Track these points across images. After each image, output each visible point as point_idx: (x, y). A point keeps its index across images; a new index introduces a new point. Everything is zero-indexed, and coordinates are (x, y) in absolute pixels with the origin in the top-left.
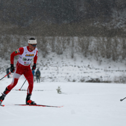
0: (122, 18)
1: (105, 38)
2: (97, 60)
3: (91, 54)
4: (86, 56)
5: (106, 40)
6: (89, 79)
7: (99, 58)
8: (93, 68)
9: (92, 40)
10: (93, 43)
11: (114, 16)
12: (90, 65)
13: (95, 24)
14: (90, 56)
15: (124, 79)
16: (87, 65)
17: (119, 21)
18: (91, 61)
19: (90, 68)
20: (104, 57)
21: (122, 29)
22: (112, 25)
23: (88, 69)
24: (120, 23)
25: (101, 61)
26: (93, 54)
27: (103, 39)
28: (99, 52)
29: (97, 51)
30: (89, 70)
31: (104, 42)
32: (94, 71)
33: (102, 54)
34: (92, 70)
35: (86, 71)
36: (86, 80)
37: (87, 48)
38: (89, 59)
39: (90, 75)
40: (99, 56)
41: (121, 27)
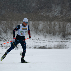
0: (58, 10)
1: (48, 22)
2: (44, 35)
3: (40, 31)
4: (37, 33)
5: (49, 23)
6: (39, 46)
7: (45, 34)
8: (41, 40)
10: (41, 25)
11: (53, 9)
12: (40, 38)
13: (42, 14)
14: (39, 33)
15: (60, 46)
16: (37, 38)
19: (40, 40)
20: (47, 33)
23: (39, 40)
24: (57, 13)
25: (46, 36)
27: (47, 22)
28: (45, 30)
29: (43, 30)
32: (42, 41)
34: (40, 41)
35: (37, 42)
36: (37, 47)
37: (38, 28)
38: (39, 35)
39: (39, 44)
40: (45, 33)
41: (58, 15)
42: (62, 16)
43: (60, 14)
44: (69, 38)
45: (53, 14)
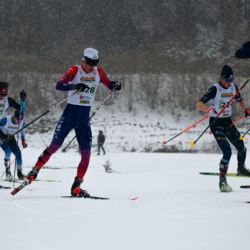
0: (214, 41)
1: (186, 75)
2: (173, 114)
3: (163, 103)
4: (153, 108)
5: (188, 79)
6: (160, 146)
7: (176, 110)
8: (166, 127)
9: (163, 80)
10: (165, 84)
11: (201, 37)
12: (161, 122)
13: (169, 51)
14: (160, 108)
16: (155, 123)
17: (210, 47)
18: (162, 115)
19: (161, 128)
20: (184, 108)
21: (214, 59)
22: (198, 52)
23: (158, 129)
24: (212, 49)
25: (180, 115)
26: (167, 104)
27: (184, 77)
28: (176, 99)
29: (172, 98)
30: (159, 131)
31: (185, 82)
32: (167, 132)
33: (181, 104)
34: (164, 132)
35: (153, 133)
36: (154, 149)
37: (156, 93)
38: (159, 112)
40: (176, 107)
41: (214, 55)
42: (226, 57)
43: (219, 54)
44: (247, 122)
45: (201, 54)
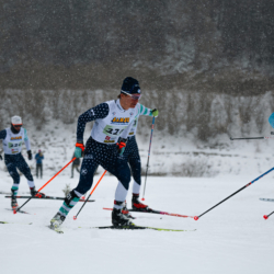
0: (185, 54)
1: (154, 92)
2: (140, 133)
5: (156, 95)
7: (143, 130)
11: (170, 49)
13: (135, 65)
17: (179, 59)
21: (185, 73)
22: (168, 66)
24: (181, 63)
25: (147, 135)
27: (151, 93)
31: (153, 98)
33: (148, 122)
40: (143, 126)
41: (185, 69)
42: (198, 72)
43: (191, 68)
44: (220, 142)
45: (171, 68)
